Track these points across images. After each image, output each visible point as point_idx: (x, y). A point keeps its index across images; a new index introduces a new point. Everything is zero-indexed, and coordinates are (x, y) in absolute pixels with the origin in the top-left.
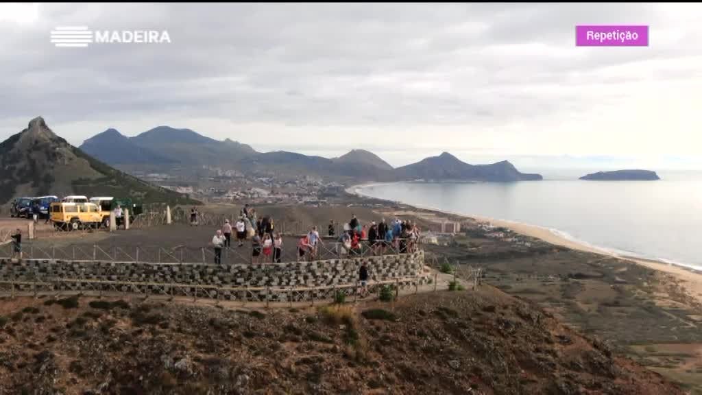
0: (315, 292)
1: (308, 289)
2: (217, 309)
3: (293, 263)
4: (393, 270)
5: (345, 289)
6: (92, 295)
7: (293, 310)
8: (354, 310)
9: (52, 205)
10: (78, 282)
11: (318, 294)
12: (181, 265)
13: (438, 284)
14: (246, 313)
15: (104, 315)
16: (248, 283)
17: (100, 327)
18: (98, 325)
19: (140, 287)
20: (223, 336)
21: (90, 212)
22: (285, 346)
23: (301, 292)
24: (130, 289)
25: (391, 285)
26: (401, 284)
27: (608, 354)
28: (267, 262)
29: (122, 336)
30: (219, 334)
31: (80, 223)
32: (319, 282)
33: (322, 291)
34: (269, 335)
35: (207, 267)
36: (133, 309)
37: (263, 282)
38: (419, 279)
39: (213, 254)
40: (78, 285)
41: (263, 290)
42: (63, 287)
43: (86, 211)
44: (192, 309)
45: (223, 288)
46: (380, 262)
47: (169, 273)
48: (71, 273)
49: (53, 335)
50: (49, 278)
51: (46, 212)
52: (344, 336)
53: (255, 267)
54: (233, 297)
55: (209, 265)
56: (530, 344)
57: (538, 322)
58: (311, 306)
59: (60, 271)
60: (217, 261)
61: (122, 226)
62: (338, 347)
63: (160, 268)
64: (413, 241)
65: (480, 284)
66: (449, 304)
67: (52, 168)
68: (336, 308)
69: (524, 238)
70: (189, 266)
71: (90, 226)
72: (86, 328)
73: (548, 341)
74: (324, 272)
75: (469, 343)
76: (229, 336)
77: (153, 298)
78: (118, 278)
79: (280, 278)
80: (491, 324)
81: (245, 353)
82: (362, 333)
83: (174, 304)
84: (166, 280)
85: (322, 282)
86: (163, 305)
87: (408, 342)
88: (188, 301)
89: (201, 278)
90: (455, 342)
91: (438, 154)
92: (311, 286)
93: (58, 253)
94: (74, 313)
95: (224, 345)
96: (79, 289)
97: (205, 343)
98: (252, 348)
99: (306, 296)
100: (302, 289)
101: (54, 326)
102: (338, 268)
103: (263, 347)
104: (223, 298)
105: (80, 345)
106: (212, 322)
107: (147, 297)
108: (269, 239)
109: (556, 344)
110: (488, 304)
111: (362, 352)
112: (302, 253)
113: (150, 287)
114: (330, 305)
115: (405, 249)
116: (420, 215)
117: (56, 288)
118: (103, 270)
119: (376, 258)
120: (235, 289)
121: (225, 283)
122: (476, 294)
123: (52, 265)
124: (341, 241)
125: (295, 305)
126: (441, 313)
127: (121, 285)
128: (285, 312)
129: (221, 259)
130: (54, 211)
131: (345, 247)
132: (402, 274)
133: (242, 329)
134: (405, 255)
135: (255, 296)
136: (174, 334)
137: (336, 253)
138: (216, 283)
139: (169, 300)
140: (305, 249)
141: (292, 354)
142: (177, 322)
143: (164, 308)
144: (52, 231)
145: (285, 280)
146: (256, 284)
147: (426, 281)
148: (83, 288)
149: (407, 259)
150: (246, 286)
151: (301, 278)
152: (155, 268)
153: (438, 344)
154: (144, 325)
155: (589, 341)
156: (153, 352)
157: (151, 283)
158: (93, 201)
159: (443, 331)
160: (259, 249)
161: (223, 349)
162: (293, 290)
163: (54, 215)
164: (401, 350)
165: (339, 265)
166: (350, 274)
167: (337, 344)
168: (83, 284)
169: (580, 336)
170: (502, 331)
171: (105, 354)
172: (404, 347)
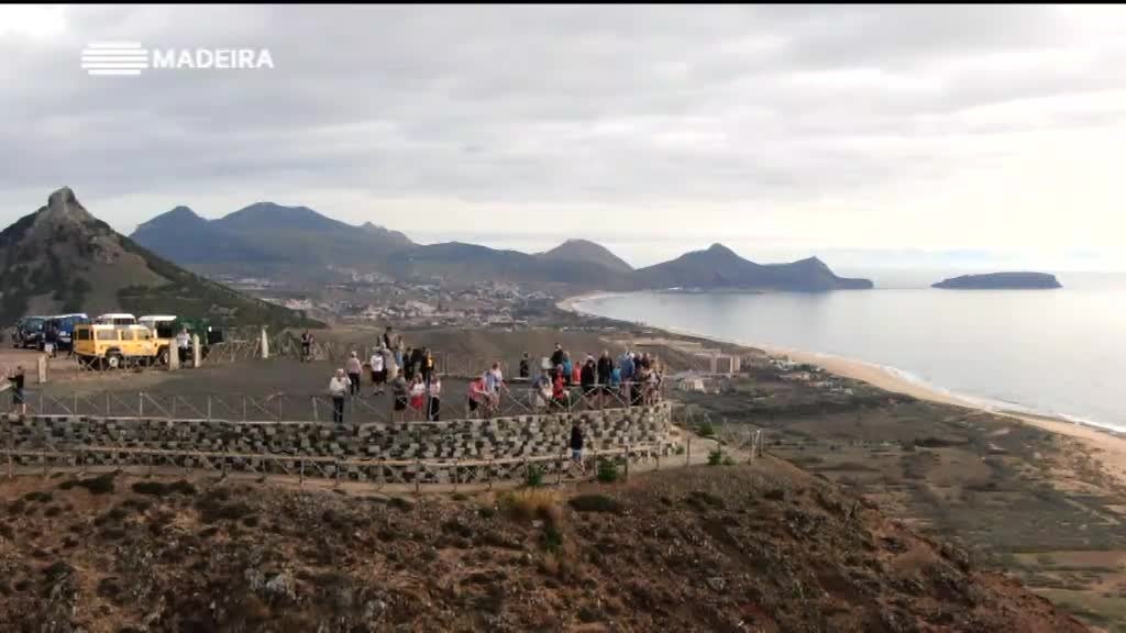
0: (494, 469)
1: (481, 463)
2: (334, 495)
3: (459, 421)
4: (620, 433)
5: (543, 464)
6: (135, 473)
7: (458, 497)
8: (557, 497)
9: (77, 328)
10: (114, 450)
11: (499, 472)
12: (279, 425)
13: (691, 455)
14: (382, 501)
15: (155, 505)
16: (386, 454)
17: (148, 524)
18: (145, 522)
19: (212, 459)
20: (345, 538)
21: (138, 339)
22: (446, 554)
23: (471, 468)
24: (197, 464)
25: (618, 458)
26: (632, 454)
27: (964, 567)
28: (417, 418)
29: (183, 538)
30: (339, 535)
31: (121, 358)
32: (501, 452)
33: (505, 466)
34: (419, 537)
35: (320, 428)
36: (201, 496)
37: (410, 451)
38: (661, 448)
39: (331, 406)
40: (114, 456)
41: (411, 464)
42: (90, 460)
43: (131, 338)
44: (297, 495)
45: (347, 462)
46: (600, 421)
47: (260, 437)
48: (104, 437)
49: (74, 537)
50: (69, 445)
51: (68, 340)
52: (541, 538)
53: (398, 427)
54: (363, 476)
55: (324, 425)
56: (838, 551)
57: (852, 515)
58: (487, 490)
59: (85, 433)
60: (338, 418)
61: (188, 362)
62: (530, 556)
63: (245, 430)
64: (652, 386)
65: (760, 455)
66: (709, 487)
67: (87, 269)
68: (528, 493)
69: (844, 382)
70: (292, 426)
71: (137, 363)
72: (126, 525)
73: (869, 547)
74: (509, 435)
75: (741, 551)
76: (356, 538)
77: (235, 478)
78: (179, 446)
79: (439, 445)
80: (775, 519)
81: (380, 565)
82: (569, 535)
83: (266, 487)
84: (255, 449)
85: (505, 452)
86: (249, 489)
87: (643, 548)
88: (290, 482)
89: (312, 446)
90: (718, 548)
91: (706, 247)
92: (488, 458)
93: (83, 406)
94: (108, 501)
95: (347, 552)
96: (115, 462)
97: (316, 550)
98: (392, 557)
99: (480, 474)
100: (472, 462)
101: (74, 522)
102: (531, 430)
103: (409, 555)
104: (347, 476)
105: (117, 553)
106: (327, 516)
107: (224, 476)
108: (420, 382)
109: (881, 551)
110: (771, 487)
111: (568, 563)
112: (473, 405)
113: (229, 460)
114: (517, 488)
115: (641, 399)
116: (677, 345)
117: (79, 461)
118: (155, 434)
119: (593, 414)
120: (366, 463)
121: (351, 453)
122: (755, 471)
123: (73, 424)
124: (536, 386)
125: (462, 488)
126: (695, 501)
127: (184, 457)
128: (445, 500)
129: (345, 415)
130: (81, 338)
131: (543, 396)
132: (635, 438)
133: (375, 526)
134: (640, 409)
135: (397, 474)
136: (267, 535)
137: (527, 405)
138: (335, 453)
139: (260, 481)
140: (477, 400)
141: (456, 567)
142: (271, 517)
143: (251, 495)
144: (75, 371)
145: (446, 449)
146: (400, 455)
147: (673, 450)
148: (121, 461)
149: (643, 415)
150: (384, 459)
151: (471, 446)
152: (238, 429)
153: (690, 551)
154: (219, 521)
155: (933, 545)
156: (233, 564)
157: (232, 453)
158: (144, 322)
159: (700, 530)
160: (405, 400)
161: (344, 559)
162: (458, 464)
163: (79, 345)
164: (630, 561)
165: (533, 424)
166: (551, 440)
167: (528, 551)
168: (123, 455)
169: (920, 539)
170: (795, 531)
171: (155, 567)
172: (636, 556)
